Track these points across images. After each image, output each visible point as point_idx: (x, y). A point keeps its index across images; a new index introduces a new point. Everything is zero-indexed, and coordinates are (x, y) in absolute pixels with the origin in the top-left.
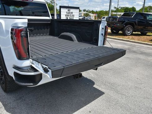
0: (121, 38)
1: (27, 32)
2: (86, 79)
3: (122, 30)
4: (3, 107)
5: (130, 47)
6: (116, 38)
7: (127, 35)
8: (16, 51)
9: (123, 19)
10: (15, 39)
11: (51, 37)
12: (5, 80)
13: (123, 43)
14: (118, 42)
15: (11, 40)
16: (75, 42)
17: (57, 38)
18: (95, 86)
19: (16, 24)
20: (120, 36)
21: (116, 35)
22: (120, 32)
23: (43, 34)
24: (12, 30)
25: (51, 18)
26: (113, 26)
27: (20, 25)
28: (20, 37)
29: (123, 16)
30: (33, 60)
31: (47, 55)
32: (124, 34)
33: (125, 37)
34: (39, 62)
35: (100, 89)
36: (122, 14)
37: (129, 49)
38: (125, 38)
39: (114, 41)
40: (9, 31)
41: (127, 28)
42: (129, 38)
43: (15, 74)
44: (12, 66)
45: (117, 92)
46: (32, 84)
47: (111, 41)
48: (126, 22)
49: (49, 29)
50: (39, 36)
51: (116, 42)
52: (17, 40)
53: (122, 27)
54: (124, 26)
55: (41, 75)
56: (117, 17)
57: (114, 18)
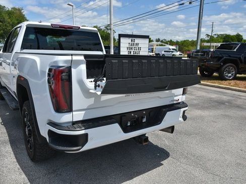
0: (216, 83)
3: (217, 70)
5: (232, 98)
6: (208, 83)
7: (226, 80)
8: (54, 100)
9: (219, 53)
10: (53, 83)
13: (220, 92)
14: (211, 90)
15: (47, 84)
19: (56, 62)
20: (215, 81)
21: (208, 80)
22: (215, 74)
24: (50, 70)
25: (105, 53)
26: (203, 65)
27: (61, 65)
28: (60, 80)
29: (219, 48)
32: (221, 78)
33: (224, 81)
36: (219, 45)
37: (229, 102)
38: (223, 84)
40: (45, 72)
41: (226, 68)
42: (230, 84)
45: (206, 170)
48: (225, 58)
51: (208, 91)
52: (56, 85)
53: (218, 66)
54: (222, 64)
55: (86, 135)
56: (210, 51)
57: (204, 52)
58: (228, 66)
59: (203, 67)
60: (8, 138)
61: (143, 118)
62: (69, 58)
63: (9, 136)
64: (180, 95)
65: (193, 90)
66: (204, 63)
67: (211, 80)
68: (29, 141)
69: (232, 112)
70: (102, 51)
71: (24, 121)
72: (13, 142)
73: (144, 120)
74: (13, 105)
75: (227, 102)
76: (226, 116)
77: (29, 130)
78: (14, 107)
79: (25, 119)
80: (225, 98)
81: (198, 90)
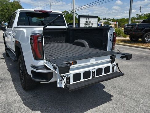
0: (140, 45)
1: (43, 37)
3: (141, 37)
4: (22, 102)
5: (148, 54)
6: (134, 45)
7: (146, 43)
8: (34, 53)
9: (142, 26)
10: (33, 43)
11: (67, 44)
12: (25, 79)
13: (141, 50)
14: (136, 49)
15: (30, 44)
16: (87, 48)
17: (72, 44)
18: (104, 90)
20: (139, 44)
21: (135, 43)
22: (140, 39)
23: (60, 41)
24: (31, 36)
25: (67, 27)
26: (131, 34)
27: (37, 33)
29: (143, 22)
30: (47, 60)
31: (59, 58)
32: (144, 42)
33: (145, 44)
34: (50, 62)
35: (109, 92)
36: (142, 20)
37: (147, 57)
38: (144, 46)
39: (132, 49)
40: (29, 37)
41: (147, 35)
42: (149, 45)
43: (33, 72)
44: (30, 65)
45: (126, 96)
46: (45, 80)
47: (129, 48)
48: (146, 29)
49: (65, 37)
50: (56, 43)
51: (134, 50)
53: (142, 34)
54: (144, 33)
55: (52, 73)
56: (136, 25)
57: (132, 25)
58: (148, 34)
59: (132, 35)
60: (11, 77)
63: (12, 76)
65: (124, 50)
66: (131, 33)
67: (137, 43)
68: (22, 79)
69: (147, 63)
70: (65, 25)
71: (19, 67)
72: (14, 80)
74: (13, 59)
75: (145, 57)
76: (143, 65)
77: (22, 72)
78: (14, 60)
79: (20, 66)
80: (144, 54)
81: (128, 50)
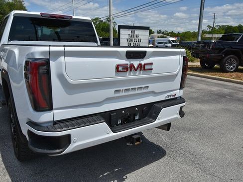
0: (217, 75)
2: (152, 144)
3: (219, 62)
5: (233, 91)
6: (208, 76)
7: (227, 72)
9: (220, 45)
13: (221, 84)
14: (212, 82)
20: (216, 73)
21: (209, 72)
22: (216, 66)
25: (99, 44)
26: (204, 57)
27: (37, 57)
28: (37, 74)
29: (221, 39)
32: (223, 70)
33: (225, 74)
36: (221, 36)
37: (230, 95)
38: (224, 77)
39: (205, 81)
42: (232, 76)
44: (26, 120)
45: (205, 170)
47: (201, 80)
48: (226, 49)
51: (208, 83)
53: (220, 58)
54: (223, 56)
55: (69, 136)
56: (211, 42)
57: (205, 43)
58: (229, 58)
59: (204, 59)
61: (135, 115)
62: (47, 49)
64: (177, 90)
65: (193, 83)
66: (204, 55)
67: (212, 72)
69: (233, 106)
73: (137, 118)
74: (1, 100)
75: (228, 95)
76: (227, 110)
78: (2, 102)
79: (11, 116)
80: (226, 91)
81: (199, 83)
